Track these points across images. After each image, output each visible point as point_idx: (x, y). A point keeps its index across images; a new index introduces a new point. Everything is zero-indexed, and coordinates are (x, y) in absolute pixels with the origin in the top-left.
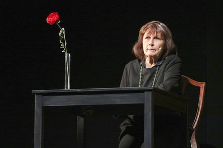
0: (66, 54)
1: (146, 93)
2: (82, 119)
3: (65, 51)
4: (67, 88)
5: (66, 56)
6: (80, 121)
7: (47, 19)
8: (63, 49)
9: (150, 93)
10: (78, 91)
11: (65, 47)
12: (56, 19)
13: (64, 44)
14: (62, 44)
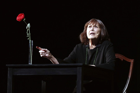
0: (30, 41)
1: (78, 68)
2: (45, 83)
3: (29, 39)
4: (30, 63)
5: (30, 42)
6: (44, 83)
7: (17, 18)
8: (28, 37)
9: (81, 68)
10: (35, 66)
11: (29, 36)
12: (22, 17)
13: (29, 34)
14: (28, 34)
